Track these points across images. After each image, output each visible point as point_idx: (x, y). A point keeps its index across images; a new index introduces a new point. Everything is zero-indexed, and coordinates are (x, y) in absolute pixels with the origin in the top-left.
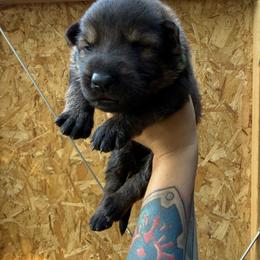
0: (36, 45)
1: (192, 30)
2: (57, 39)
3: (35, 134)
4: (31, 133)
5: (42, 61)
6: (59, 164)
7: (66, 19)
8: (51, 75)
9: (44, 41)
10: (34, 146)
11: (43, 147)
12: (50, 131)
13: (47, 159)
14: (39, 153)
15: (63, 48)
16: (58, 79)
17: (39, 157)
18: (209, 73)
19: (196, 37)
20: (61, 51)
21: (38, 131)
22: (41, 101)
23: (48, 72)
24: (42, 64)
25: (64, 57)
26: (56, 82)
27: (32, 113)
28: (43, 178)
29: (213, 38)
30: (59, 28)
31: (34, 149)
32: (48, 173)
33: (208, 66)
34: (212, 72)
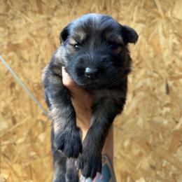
0: (6, 33)
1: (155, 6)
2: (28, 25)
3: (14, 122)
4: (10, 121)
5: (15, 48)
6: (42, 148)
7: (35, 4)
8: (26, 61)
9: (14, 29)
10: (14, 134)
11: (25, 134)
12: (29, 117)
13: (29, 145)
14: (20, 141)
15: (35, 33)
16: (33, 64)
17: (21, 144)
18: (175, 44)
19: (160, 11)
20: (34, 36)
21: (17, 119)
22: (17, 88)
23: (21, 58)
24: (15, 51)
25: (37, 42)
26: (31, 68)
27: (9, 101)
28: (27, 164)
29: (175, 12)
30: (30, 14)
31: (15, 137)
32: (32, 158)
33: (173, 38)
34: (177, 43)
